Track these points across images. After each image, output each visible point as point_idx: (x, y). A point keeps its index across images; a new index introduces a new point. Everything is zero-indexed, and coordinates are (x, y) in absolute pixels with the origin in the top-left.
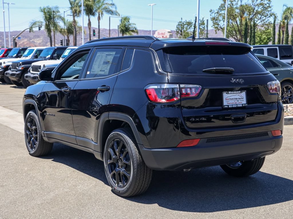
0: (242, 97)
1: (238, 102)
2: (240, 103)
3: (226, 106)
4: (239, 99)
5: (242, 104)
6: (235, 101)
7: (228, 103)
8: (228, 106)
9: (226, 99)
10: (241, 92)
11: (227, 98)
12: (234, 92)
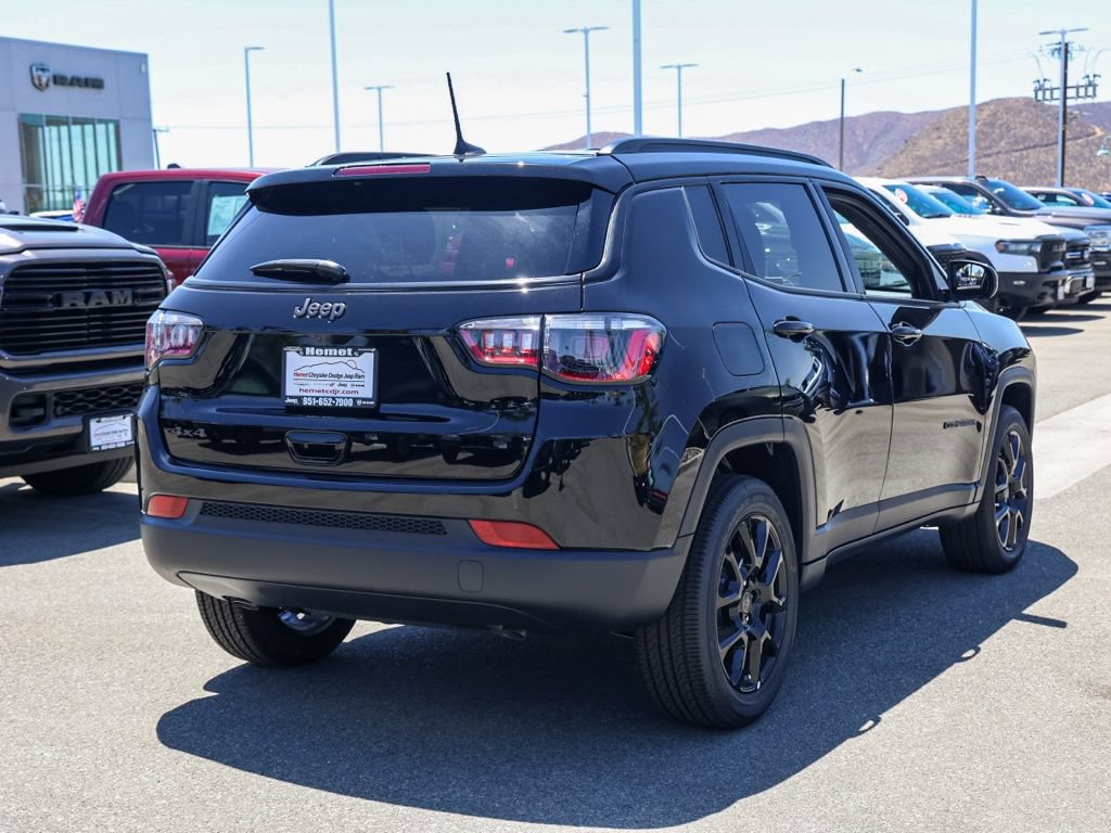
0: (360, 373)
1: (342, 388)
2: (346, 395)
3: (291, 397)
4: (347, 376)
5: (355, 400)
6: (332, 385)
7: (302, 387)
8: (300, 398)
9: (298, 375)
10: (352, 353)
11: (299, 372)
12: (326, 351)
